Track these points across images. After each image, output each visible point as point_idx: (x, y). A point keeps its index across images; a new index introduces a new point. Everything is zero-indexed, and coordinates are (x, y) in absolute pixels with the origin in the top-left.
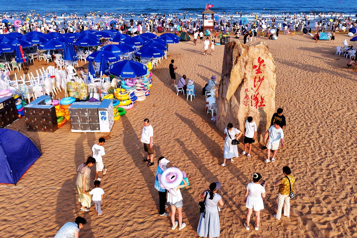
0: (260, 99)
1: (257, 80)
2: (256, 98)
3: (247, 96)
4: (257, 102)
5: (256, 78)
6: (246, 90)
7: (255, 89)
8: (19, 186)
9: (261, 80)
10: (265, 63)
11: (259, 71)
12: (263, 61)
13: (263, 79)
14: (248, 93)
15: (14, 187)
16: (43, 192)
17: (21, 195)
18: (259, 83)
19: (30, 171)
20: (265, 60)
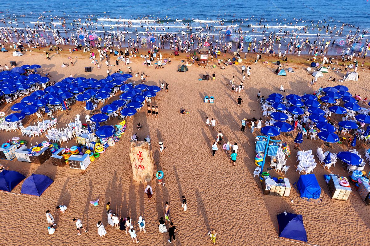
0: (142, 166)
1: (140, 159)
2: (140, 166)
3: (136, 165)
4: (141, 168)
5: (139, 159)
6: (136, 163)
7: (140, 163)
8: (41, 198)
9: (142, 160)
10: (142, 153)
11: (140, 156)
12: (141, 153)
13: (142, 159)
14: (136, 164)
15: (39, 198)
16: (48, 201)
17: (40, 202)
18: (141, 161)
19: (47, 190)
20: (142, 152)
